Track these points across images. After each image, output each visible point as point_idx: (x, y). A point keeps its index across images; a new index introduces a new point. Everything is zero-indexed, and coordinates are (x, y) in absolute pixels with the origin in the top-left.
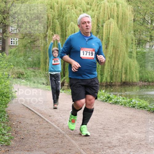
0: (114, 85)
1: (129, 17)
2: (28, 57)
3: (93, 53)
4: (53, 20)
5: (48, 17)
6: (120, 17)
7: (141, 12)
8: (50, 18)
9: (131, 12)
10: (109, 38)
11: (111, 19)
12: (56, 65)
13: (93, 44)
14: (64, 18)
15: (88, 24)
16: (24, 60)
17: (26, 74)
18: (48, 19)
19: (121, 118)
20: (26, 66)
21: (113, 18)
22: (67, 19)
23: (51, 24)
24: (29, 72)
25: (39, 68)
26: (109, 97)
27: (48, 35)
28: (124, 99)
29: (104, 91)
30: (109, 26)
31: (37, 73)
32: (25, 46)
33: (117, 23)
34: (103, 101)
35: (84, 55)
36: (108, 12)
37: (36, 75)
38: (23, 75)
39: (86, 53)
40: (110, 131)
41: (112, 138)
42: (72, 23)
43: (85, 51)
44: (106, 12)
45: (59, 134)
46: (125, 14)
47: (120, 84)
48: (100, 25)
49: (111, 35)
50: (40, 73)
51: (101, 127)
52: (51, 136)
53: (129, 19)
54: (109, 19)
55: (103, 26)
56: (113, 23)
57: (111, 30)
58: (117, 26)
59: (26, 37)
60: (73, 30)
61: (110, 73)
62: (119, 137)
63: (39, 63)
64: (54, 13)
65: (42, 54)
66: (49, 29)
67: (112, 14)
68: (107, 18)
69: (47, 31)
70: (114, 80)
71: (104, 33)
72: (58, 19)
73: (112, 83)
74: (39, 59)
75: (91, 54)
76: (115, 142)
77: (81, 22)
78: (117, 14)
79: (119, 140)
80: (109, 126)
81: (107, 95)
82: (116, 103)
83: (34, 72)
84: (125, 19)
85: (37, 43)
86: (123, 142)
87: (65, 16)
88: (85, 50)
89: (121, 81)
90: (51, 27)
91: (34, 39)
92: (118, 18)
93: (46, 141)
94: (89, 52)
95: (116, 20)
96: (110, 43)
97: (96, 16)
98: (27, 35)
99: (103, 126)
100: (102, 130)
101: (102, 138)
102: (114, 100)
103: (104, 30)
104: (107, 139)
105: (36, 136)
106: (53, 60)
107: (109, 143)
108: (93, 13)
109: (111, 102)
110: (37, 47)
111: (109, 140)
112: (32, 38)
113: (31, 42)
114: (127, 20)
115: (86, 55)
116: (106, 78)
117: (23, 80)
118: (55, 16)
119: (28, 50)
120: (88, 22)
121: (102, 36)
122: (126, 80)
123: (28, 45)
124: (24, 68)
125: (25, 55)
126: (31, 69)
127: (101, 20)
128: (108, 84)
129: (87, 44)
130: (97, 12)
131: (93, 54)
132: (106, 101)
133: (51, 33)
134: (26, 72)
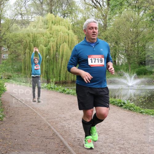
0: (67, 83)
1: (75, 42)
2: (14, 66)
3: (102, 59)
4: (29, 43)
5: (26, 41)
6: (70, 41)
7: (82, 39)
8: (27, 42)
9: (76, 39)
10: (63, 54)
11: (65, 43)
12: (37, 69)
13: (102, 50)
14: (36, 42)
15: (95, 30)
16: (11, 67)
17: (13, 76)
18: (26, 42)
19: (71, 102)
20: (13, 72)
21: (66, 42)
22: (38, 42)
23: (28, 46)
24: (15, 75)
25: (21, 72)
26: (64, 90)
27: (26, 52)
28: (73, 91)
29: (61, 86)
30: (63, 47)
31: (20, 76)
32: (12, 59)
33: (68, 45)
34: (61, 92)
35: (92, 62)
36: (63, 39)
37: (19, 77)
38: (11, 77)
39: (94, 60)
40: (65, 111)
41: (66, 115)
42: (41, 45)
43: (93, 59)
44: (61, 39)
45: (34, 113)
46: (73, 40)
47: (70, 82)
48: (58, 47)
49: (64, 52)
50: (22, 75)
51: (59, 108)
52: (29, 114)
53: (75, 43)
54: (63, 43)
55: (60, 47)
56: (66, 45)
57: (65, 50)
58: (68, 47)
59: (13, 54)
60: (42, 49)
61: (64, 76)
62: (71, 114)
63: (21, 70)
64: (30, 39)
65: (23, 64)
66: (27, 48)
67: (65, 40)
68: (62, 42)
69: (26, 50)
70: (67, 79)
71: (61, 51)
72: (32, 43)
73: (66, 81)
74: (21, 67)
75: (100, 61)
76: (68, 117)
77: (88, 27)
78: (68, 40)
79: (70, 116)
80: (64, 107)
81: (63, 88)
82: (68, 93)
83: (18, 75)
84: (73, 43)
85: (20, 57)
86: (72, 117)
87: (37, 41)
88: (93, 57)
89: (71, 80)
90: (28, 47)
91: (18, 54)
92: (69, 42)
93: (26, 117)
94: (98, 59)
95: (68, 44)
96: (64, 57)
97: (55, 41)
98: (13, 53)
99: (61, 108)
100: (60, 110)
101: (60, 115)
102: (67, 92)
103: (61, 50)
104: (63, 116)
105: (19, 114)
106: (35, 66)
107: (65, 117)
108: (54, 39)
109: (65, 93)
110: (20, 60)
111: (64, 116)
112: (17, 54)
113: (16, 56)
114: (74, 44)
115: (95, 62)
116: (62, 78)
117: (11, 80)
118: (30, 41)
119: (14, 61)
120: (96, 28)
121: (59, 53)
122: (74, 79)
123: (14, 58)
124: (12, 73)
125: (12, 65)
126: (16, 73)
127: (58, 43)
128: (64, 82)
129: (94, 50)
130: (56, 39)
131: (102, 61)
132: (63, 92)
133: (29, 51)
134: (13, 75)
